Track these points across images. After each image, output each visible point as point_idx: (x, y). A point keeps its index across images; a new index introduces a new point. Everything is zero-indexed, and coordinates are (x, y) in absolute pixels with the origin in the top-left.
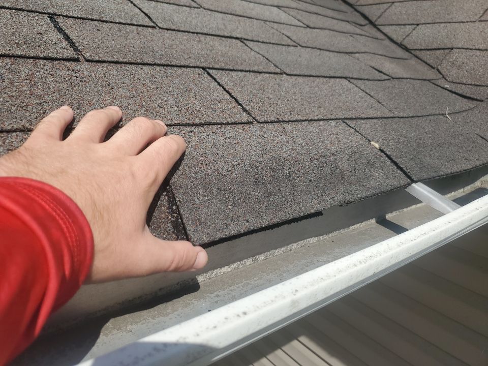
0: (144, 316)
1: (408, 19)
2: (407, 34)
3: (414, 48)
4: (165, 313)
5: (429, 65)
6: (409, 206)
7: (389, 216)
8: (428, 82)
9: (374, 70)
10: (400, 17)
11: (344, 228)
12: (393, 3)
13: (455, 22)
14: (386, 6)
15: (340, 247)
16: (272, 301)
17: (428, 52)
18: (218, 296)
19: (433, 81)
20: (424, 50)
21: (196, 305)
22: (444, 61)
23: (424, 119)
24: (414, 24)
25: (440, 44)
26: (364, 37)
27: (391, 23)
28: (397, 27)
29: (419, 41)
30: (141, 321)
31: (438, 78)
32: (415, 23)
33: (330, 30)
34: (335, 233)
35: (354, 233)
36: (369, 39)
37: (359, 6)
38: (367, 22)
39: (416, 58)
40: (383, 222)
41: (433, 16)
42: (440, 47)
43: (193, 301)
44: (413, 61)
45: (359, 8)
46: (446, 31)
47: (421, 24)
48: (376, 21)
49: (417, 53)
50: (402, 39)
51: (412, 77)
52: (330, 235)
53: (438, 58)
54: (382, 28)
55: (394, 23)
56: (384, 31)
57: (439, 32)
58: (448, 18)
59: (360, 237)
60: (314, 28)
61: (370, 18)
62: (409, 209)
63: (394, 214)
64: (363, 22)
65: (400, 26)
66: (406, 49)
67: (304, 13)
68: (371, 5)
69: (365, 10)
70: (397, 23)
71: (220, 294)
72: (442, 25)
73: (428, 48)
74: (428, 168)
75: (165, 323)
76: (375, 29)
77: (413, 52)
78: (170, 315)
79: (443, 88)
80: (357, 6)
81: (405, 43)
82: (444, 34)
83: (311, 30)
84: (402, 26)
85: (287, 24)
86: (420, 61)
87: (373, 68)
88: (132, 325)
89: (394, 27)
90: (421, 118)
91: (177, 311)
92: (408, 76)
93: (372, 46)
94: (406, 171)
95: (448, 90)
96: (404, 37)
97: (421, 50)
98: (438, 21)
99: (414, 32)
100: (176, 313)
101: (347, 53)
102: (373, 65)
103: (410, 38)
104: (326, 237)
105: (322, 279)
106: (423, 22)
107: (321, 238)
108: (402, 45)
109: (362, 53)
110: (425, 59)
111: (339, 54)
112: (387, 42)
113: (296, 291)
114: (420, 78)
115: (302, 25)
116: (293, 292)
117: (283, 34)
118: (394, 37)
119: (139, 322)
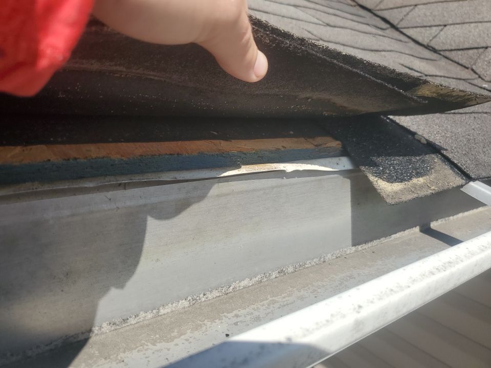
0: (141, 340)
1: (434, 20)
2: (433, 35)
3: (444, 49)
4: (169, 336)
5: (462, 65)
6: (456, 214)
7: (434, 225)
8: (463, 81)
9: (404, 67)
10: (425, 19)
11: (386, 236)
12: (416, 5)
13: (486, 22)
14: (408, 9)
15: (383, 259)
16: (328, 321)
17: (460, 52)
18: (237, 316)
19: (469, 81)
20: (455, 50)
21: (210, 327)
22: (479, 60)
23: (468, 116)
24: (440, 25)
25: (472, 44)
26: (387, 38)
27: (415, 25)
28: (422, 29)
29: (448, 41)
30: (137, 347)
31: (473, 78)
32: (442, 24)
33: (352, 29)
34: (375, 242)
35: (396, 242)
36: (393, 40)
37: (378, 10)
38: (388, 26)
39: (446, 59)
40: (427, 230)
41: (462, 17)
42: (472, 46)
43: (206, 322)
44: (443, 62)
45: (379, 13)
46: (477, 30)
47: (448, 25)
48: (398, 24)
49: (447, 54)
50: (428, 41)
51: (446, 75)
52: (370, 244)
53: (471, 58)
54: (405, 31)
55: (419, 25)
56: (408, 34)
57: (470, 32)
58: (478, 18)
59: (405, 247)
60: (335, 27)
61: (392, 21)
62: (455, 217)
63: (440, 222)
64: (384, 25)
65: (425, 28)
66: (434, 50)
67: (322, 14)
68: (391, 9)
69: (386, 14)
70: (422, 25)
71: (239, 313)
72: (473, 25)
73: (458, 48)
74: (484, 166)
75: (169, 350)
76: (398, 33)
77: (442, 53)
78: (176, 341)
79: (481, 88)
80: (376, 10)
81: (433, 44)
82: (476, 33)
83: (331, 28)
84: (428, 28)
85: (306, 22)
86: (451, 62)
87: (403, 65)
88: (124, 352)
89: (418, 29)
90: (464, 115)
91: (185, 334)
92: (442, 74)
93: (397, 46)
94: (461, 167)
95: (487, 90)
96: (431, 38)
97: (452, 50)
98: (467, 20)
99: (442, 33)
100: (183, 337)
101: (372, 51)
102: (402, 62)
103: (438, 39)
104: (365, 246)
105: (392, 290)
106: (450, 22)
107: (359, 247)
108: (428, 46)
109: (388, 51)
110: (456, 59)
111: (364, 51)
112: (412, 44)
113: (360, 307)
114: (455, 77)
115: (321, 23)
116: (355, 309)
117: (303, 29)
118: (420, 39)
119: (135, 349)
